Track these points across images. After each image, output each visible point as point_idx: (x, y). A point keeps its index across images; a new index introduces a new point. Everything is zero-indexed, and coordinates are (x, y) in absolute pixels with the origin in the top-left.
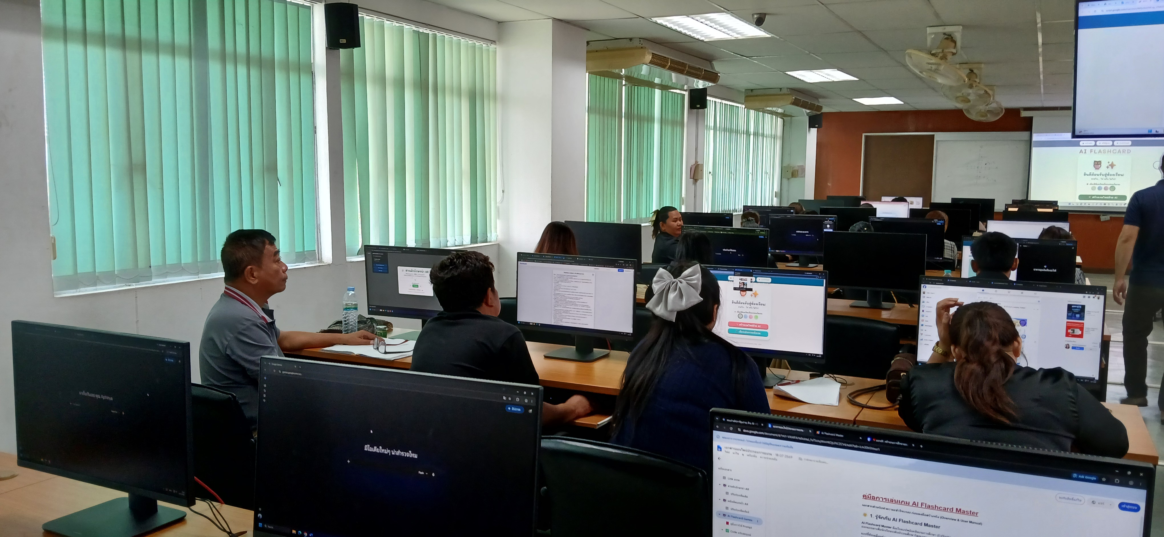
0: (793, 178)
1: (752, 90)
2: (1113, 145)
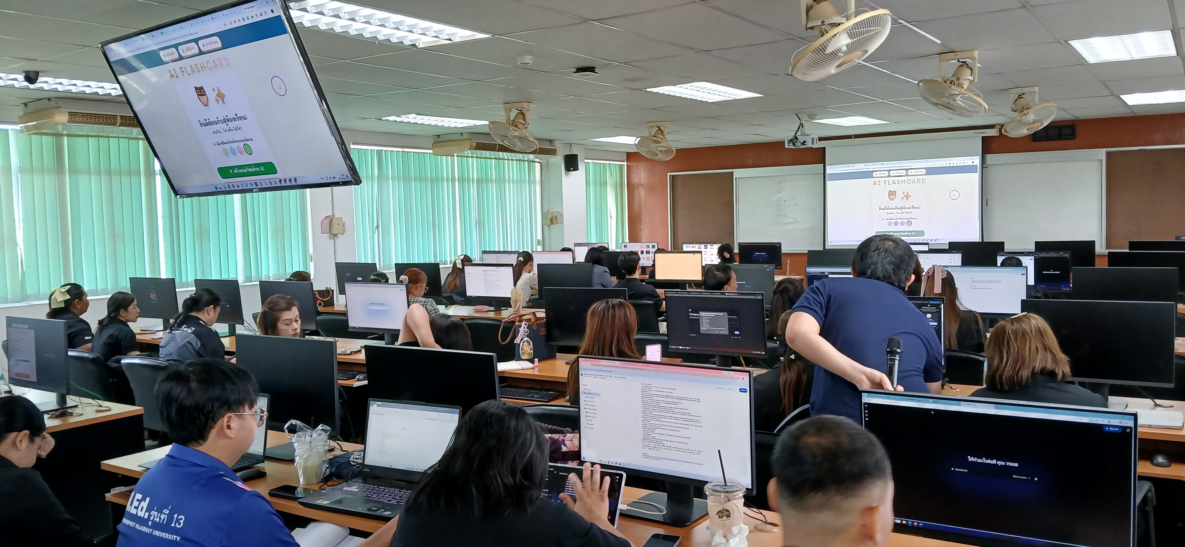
0: (553, 225)
2: (907, 175)
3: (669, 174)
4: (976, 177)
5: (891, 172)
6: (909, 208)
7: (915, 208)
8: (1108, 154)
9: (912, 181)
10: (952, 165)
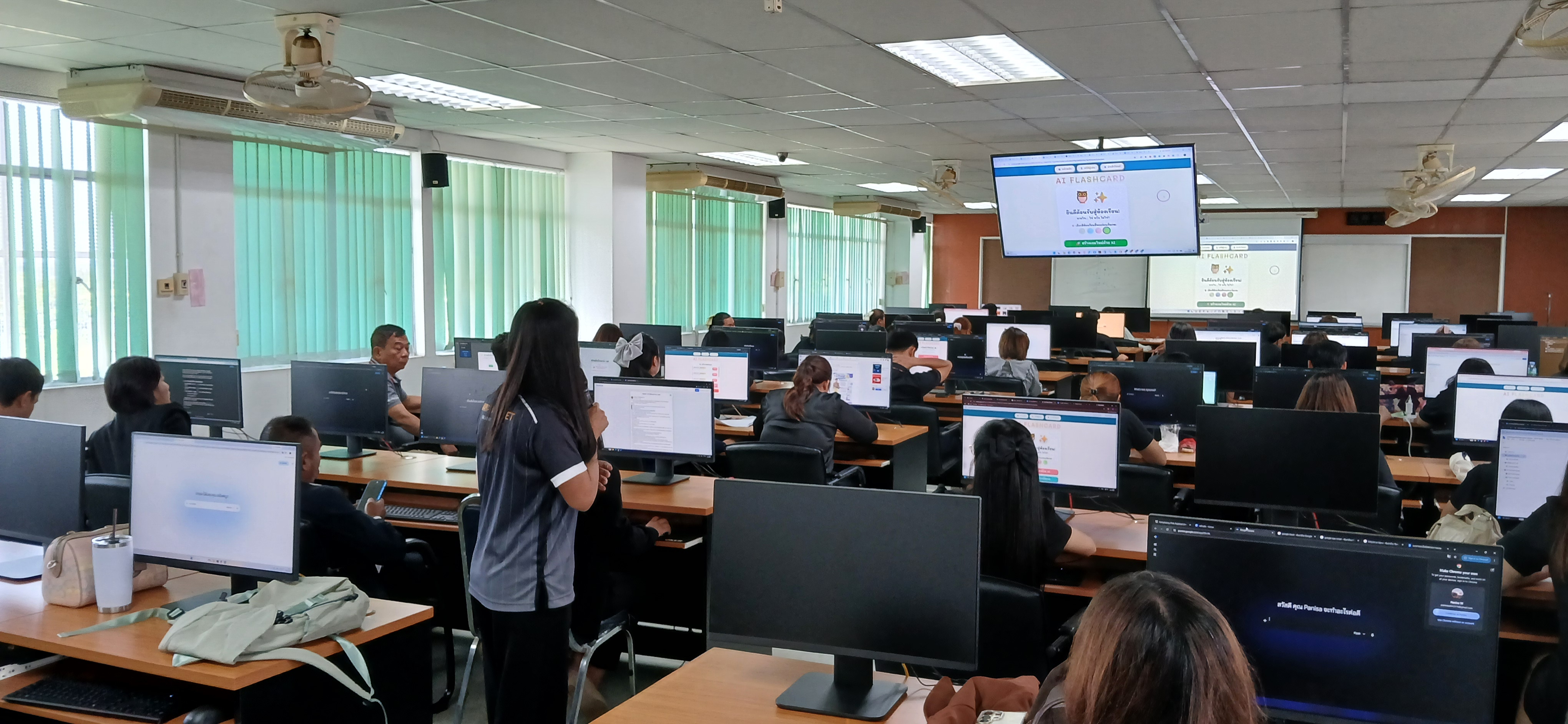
0: (898, 285)
1: (840, 197)
2: (1230, 250)
3: (981, 238)
4: (1295, 255)
5: (1215, 247)
6: (1231, 281)
7: (1236, 281)
8: (1413, 239)
9: (1234, 256)
10: (1273, 243)
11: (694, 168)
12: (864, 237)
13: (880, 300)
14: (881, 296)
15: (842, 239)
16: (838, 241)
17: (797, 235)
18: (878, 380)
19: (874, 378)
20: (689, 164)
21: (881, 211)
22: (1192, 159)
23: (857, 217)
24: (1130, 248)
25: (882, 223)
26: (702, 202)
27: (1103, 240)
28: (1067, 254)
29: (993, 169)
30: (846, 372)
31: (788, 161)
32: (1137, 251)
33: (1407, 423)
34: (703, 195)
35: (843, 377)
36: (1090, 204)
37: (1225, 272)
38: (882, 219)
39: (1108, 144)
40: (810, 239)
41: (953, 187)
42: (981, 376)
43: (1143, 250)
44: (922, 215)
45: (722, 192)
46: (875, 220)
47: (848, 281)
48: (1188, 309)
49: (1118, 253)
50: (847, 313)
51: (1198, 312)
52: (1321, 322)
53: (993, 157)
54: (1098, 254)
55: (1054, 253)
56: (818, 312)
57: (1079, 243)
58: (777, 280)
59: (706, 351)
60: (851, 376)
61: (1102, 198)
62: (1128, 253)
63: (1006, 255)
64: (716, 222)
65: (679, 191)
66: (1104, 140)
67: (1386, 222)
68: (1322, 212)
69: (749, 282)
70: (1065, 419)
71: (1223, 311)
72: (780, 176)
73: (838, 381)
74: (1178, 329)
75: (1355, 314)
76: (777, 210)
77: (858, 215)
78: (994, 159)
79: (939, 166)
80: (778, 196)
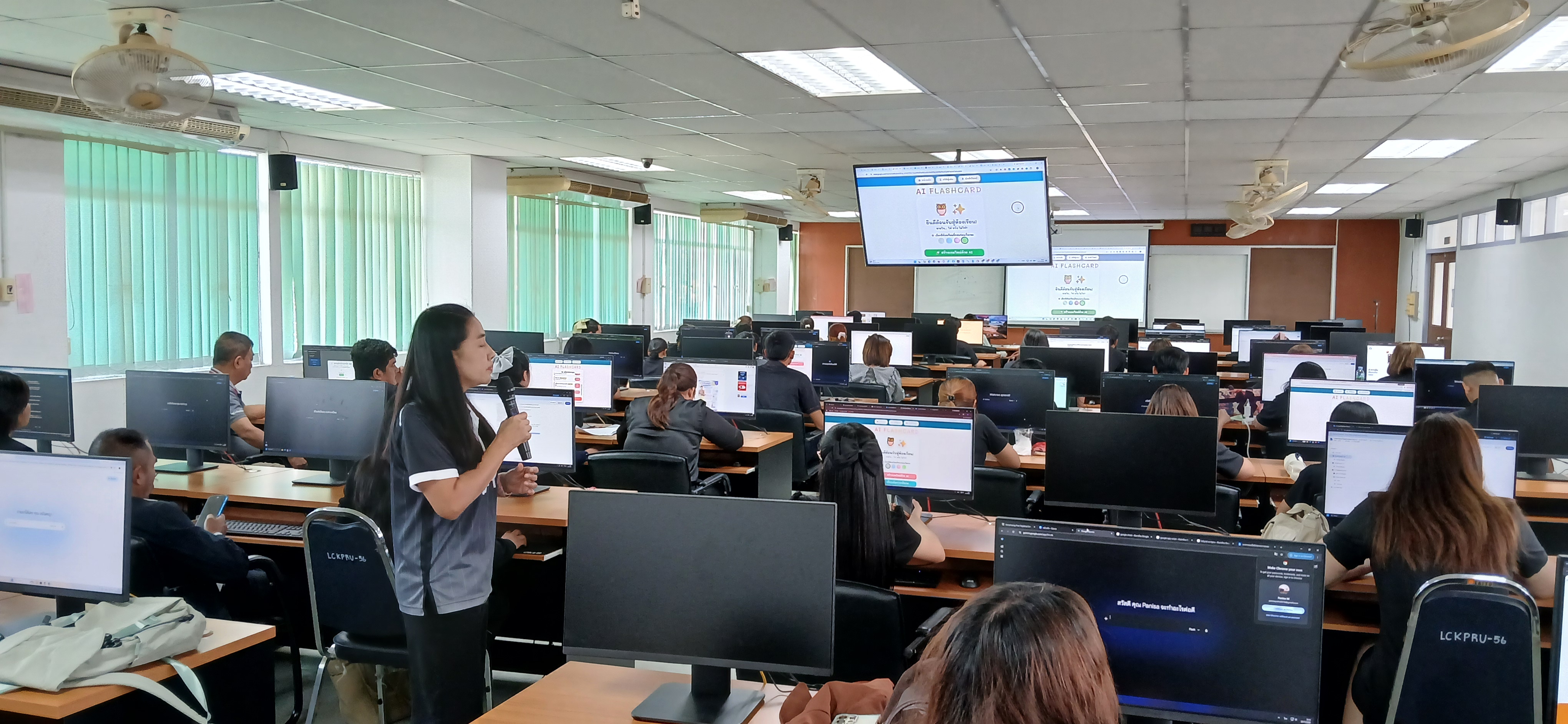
0: (765, 292)
1: (707, 204)
2: (1082, 260)
3: (847, 247)
4: (1143, 264)
5: (1068, 256)
6: (1083, 290)
7: (1088, 289)
8: (1252, 250)
9: (1086, 265)
10: (1122, 253)
11: (557, 173)
12: (732, 244)
13: (748, 307)
14: (749, 303)
15: (709, 246)
16: (705, 248)
17: (664, 241)
18: (744, 387)
19: (739, 385)
20: (551, 168)
21: (747, 218)
22: (1044, 173)
23: (724, 224)
24: (986, 258)
25: (749, 231)
26: (566, 207)
27: (962, 250)
28: (927, 263)
29: (856, 178)
30: (711, 379)
31: (653, 168)
32: (994, 260)
33: (1246, 425)
34: (567, 200)
35: (707, 384)
36: (949, 215)
37: (1077, 282)
38: (749, 226)
39: (965, 156)
40: (677, 245)
41: (816, 195)
42: (845, 383)
43: (999, 260)
44: (789, 223)
45: (587, 198)
46: (742, 227)
47: (715, 288)
48: (1043, 317)
49: (975, 262)
50: (715, 319)
51: (1052, 320)
52: (1166, 329)
53: (855, 167)
54: (956, 263)
55: (915, 262)
56: (685, 318)
57: (938, 252)
58: (643, 288)
59: (569, 359)
60: (716, 383)
61: (960, 209)
62: (985, 262)
63: (869, 263)
64: (580, 227)
65: (541, 195)
66: (962, 152)
67: (1227, 234)
68: (1167, 223)
69: (615, 288)
70: (922, 424)
71: (1076, 319)
72: (645, 182)
73: (704, 389)
74: (1031, 336)
75: (1199, 320)
76: (643, 216)
77: (725, 223)
78: (856, 169)
79: (803, 175)
80: (644, 203)
